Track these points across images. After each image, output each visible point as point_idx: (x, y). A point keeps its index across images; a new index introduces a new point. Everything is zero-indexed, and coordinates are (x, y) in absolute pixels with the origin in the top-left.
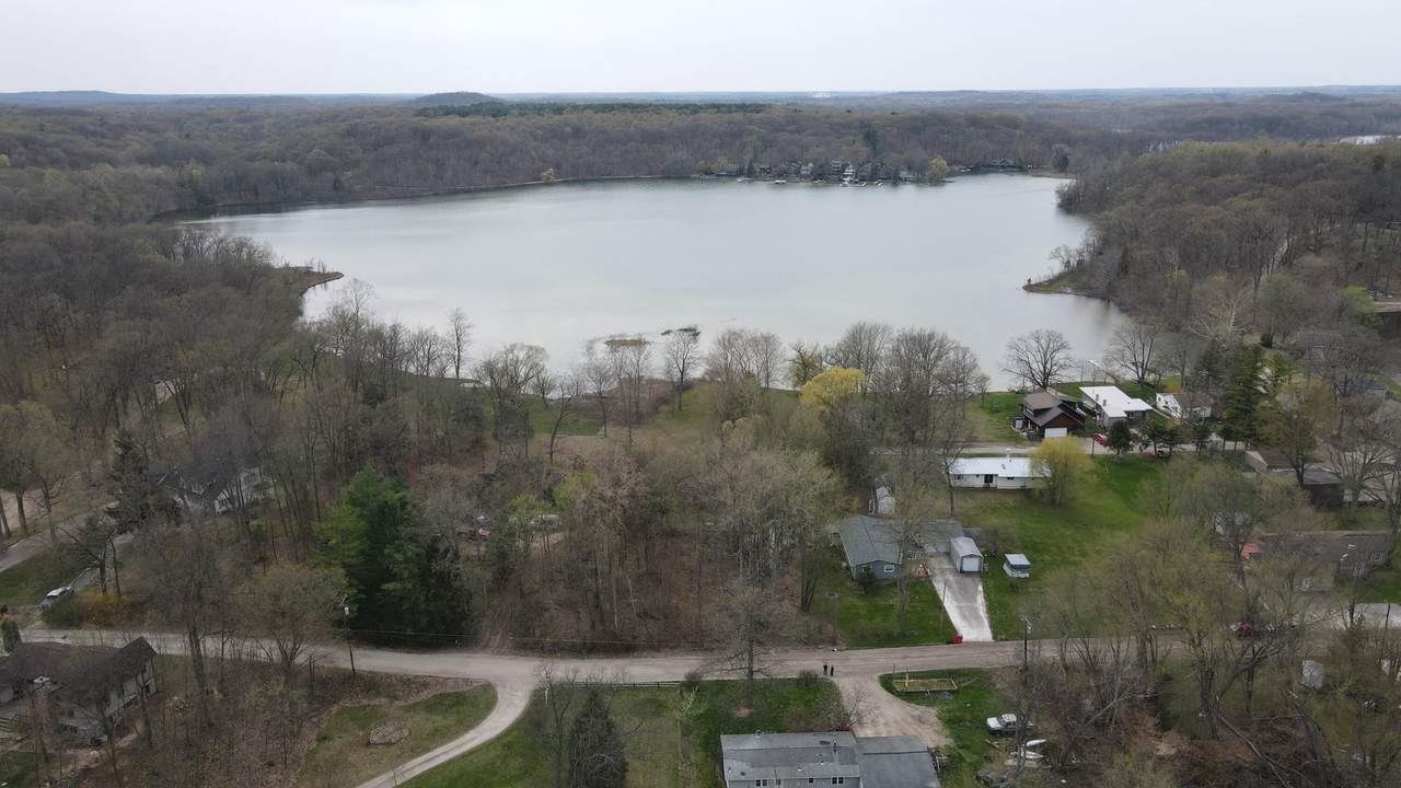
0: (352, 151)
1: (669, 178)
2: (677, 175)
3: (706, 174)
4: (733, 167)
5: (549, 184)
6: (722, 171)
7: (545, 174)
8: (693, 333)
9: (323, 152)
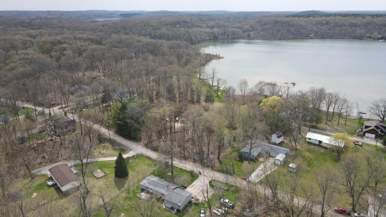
0: (257, 27)
1: (355, 39)
2: (360, 38)
3: (369, 38)
4: (380, 36)
5: (311, 38)
6: (375, 37)
7: (311, 35)
8: (294, 84)
9: (249, 27)
